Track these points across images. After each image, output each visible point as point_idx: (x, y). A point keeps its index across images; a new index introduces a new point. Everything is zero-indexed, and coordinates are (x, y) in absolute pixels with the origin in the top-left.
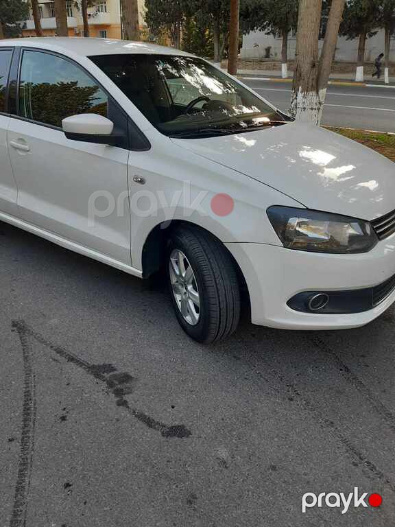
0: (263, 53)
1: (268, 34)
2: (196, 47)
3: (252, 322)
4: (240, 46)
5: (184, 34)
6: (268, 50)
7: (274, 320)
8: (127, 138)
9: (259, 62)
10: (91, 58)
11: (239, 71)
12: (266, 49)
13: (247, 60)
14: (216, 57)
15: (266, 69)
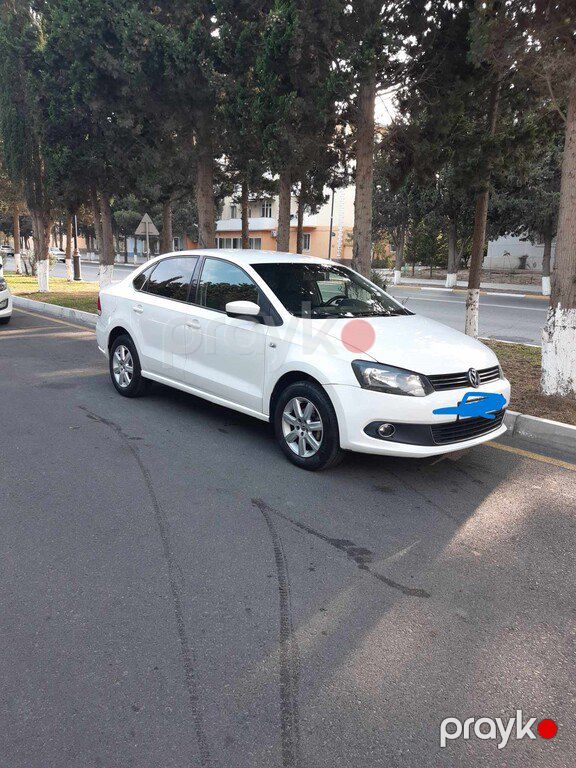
0: (517, 263)
1: (524, 240)
2: (424, 255)
3: (341, 447)
4: (485, 254)
5: (410, 239)
6: (523, 259)
7: (355, 443)
8: (268, 317)
9: (510, 275)
10: (252, 266)
11: (482, 285)
12: (521, 259)
13: (493, 272)
14: (450, 267)
15: (521, 284)
